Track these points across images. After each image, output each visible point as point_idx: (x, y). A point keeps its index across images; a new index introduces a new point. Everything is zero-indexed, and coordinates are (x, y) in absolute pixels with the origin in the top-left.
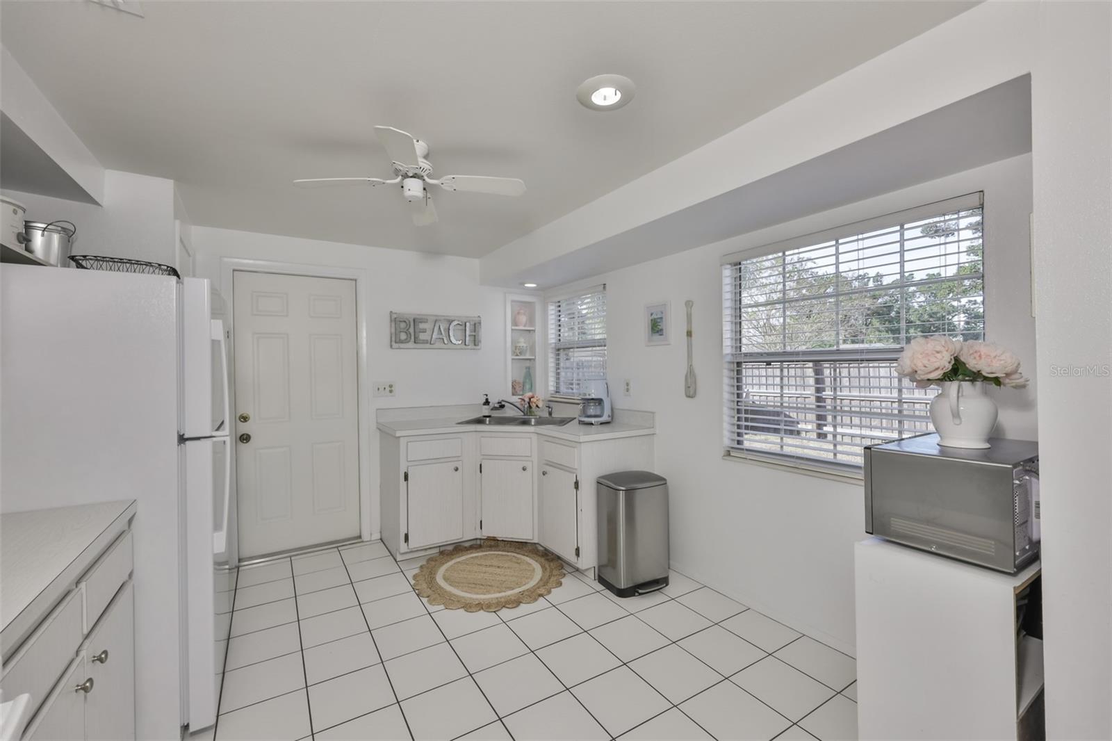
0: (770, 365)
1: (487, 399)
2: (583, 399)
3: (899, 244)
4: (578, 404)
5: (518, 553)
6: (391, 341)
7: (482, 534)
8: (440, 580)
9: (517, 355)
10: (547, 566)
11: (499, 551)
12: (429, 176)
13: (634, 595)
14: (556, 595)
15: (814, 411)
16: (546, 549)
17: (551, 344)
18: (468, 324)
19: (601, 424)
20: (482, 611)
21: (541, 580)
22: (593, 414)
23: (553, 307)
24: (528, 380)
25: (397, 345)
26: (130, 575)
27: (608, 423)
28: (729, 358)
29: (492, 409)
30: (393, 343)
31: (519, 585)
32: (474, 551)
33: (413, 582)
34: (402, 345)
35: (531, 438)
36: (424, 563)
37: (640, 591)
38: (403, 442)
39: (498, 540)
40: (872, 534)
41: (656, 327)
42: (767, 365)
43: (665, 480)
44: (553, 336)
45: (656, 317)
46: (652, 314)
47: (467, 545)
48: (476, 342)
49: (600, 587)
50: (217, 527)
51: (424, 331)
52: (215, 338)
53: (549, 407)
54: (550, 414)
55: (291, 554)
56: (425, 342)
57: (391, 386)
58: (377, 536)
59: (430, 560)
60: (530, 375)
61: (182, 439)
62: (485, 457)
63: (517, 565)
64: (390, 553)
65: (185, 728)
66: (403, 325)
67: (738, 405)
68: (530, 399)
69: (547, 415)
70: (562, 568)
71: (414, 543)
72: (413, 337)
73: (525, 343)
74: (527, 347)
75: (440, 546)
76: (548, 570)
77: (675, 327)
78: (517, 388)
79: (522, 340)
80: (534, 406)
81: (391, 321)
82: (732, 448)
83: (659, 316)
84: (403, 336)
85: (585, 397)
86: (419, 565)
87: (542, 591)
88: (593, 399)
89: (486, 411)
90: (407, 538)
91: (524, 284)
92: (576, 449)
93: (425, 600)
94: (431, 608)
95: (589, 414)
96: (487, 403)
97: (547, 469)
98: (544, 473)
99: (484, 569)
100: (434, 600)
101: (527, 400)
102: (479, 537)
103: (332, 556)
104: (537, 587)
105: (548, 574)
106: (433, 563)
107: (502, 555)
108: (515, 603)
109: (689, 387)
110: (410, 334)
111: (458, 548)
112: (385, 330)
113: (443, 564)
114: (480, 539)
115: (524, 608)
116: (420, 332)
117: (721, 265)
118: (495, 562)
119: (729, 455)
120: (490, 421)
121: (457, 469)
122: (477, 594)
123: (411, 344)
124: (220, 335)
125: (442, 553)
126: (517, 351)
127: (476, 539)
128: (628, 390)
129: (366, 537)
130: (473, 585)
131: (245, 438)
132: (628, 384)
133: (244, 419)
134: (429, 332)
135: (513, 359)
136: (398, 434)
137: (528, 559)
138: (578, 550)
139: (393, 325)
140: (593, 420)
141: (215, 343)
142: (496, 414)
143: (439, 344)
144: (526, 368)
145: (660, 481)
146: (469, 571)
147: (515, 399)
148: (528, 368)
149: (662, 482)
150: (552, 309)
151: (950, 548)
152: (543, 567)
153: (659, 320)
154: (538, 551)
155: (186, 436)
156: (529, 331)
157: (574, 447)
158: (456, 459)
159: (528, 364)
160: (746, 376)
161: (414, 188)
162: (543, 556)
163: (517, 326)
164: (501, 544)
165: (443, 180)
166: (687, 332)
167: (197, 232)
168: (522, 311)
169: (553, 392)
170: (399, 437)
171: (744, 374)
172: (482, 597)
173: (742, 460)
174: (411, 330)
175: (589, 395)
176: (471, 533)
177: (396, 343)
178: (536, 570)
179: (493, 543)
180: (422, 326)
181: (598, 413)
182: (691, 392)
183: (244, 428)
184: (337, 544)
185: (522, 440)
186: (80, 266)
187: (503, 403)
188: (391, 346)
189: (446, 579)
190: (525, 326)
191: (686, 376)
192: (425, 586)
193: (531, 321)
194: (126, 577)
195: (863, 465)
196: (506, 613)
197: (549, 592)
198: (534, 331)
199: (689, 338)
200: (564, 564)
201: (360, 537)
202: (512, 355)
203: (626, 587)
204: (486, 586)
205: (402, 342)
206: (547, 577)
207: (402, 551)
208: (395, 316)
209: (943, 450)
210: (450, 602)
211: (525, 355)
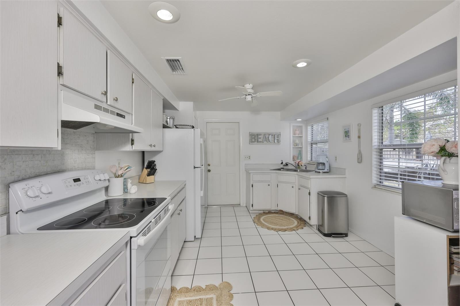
0: (395, 150)
1: (282, 162)
2: (317, 163)
3: (424, 102)
4: (315, 165)
5: (290, 217)
6: (250, 142)
7: (278, 208)
8: (261, 220)
9: (295, 146)
10: (300, 222)
11: (284, 215)
12: (253, 94)
13: (330, 237)
14: (300, 231)
15: (398, 169)
16: (301, 218)
17: (309, 142)
18: (276, 135)
19: (324, 172)
20: (273, 230)
21: (296, 226)
22: (321, 168)
23: (310, 127)
24: (299, 156)
25: (251, 143)
26: (185, 197)
27: (328, 172)
28: (376, 147)
29: (283, 166)
30: (250, 143)
31: (287, 226)
32: (275, 214)
33: (253, 219)
34: (253, 143)
35: (295, 176)
36: (258, 214)
37: (333, 236)
38: (251, 174)
39: (284, 212)
40: (404, 214)
41: (347, 134)
42: (394, 150)
43: (346, 195)
44: (310, 138)
45: (346, 130)
46: (345, 130)
47: (273, 212)
48: (278, 141)
49: (317, 232)
50: (201, 190)
51: (260, 138)
52: (201, 143)
53: (305, 166)
54: (306, 168)
55: (221, 206)
56: (261, 142)
57: (249, 157)
58: (245, 205)
59: (260, 214)
60: (301, 153)
61: (195, 168)
62: (279, 182)
63: (288, 220)
64: (248, 210)
65: (195, 237)
66: (253, 136)
67: (380, 167)
68: (299, 163)
69: (305, 169)
70: (305, 224)
71: (254, 208)
72: (256, 140)
73: (298, 141)
74: (299, 143)
75: (263, 210)
76: (300, 223)
77: (354, 134)
78: (295, 158)
79: (297, 140)
80: (300, 165)
81: (250, 135)
82: (378, 184)
83: (347, 130)
84: (253, 140)
85: (318, 162)
86: (256, 215)
87: (295, 229)
88: (321, 163)
89: (282, 166)
90: (252, 206)
91: (296, 119)
92: (309, 181)
93: (256, 224)
94: (257, 227)
95: (319, 168)
96: (282, 163)
97: (300, 187)
98: (299, 189)
99: (277, 219)
100: (259, 225)
101: (297, 163)
102: (277, 209)
103: (231, 209)
104: (294, 227)
105: (299, 225)
106: (261, 215)
107: (284, 217)
108: (285, 230)
109: (359, 159)
110: (256, 139)
111: (270, 212)
112: (248, 138)
113: (264, 216)
114: (278, 210)
115: (287, 232)
116: (259, 139)
117: (372, 109)
118: (281, 218)
119: (375, 187)
120: (283, 170)
121: (269, 185)
122: (272, 225)
123: (256, 143)
124: (202, 142)
125: (264, 213)
126: (296, 144)
127: (276, 210)
128: (336, 160)
129: (241, 205)
130: (272, 223)
131: (209, 171)
132: (336, 158)
133: (209, 165)
134: (262, 139)
135: (293, 148)
136: (250, 172)
137: (293, 219)
138: (310, 217)
139: (250, 136)
140: (321, 171)
141: (201, 144)
142: (285, 167)
143: (265, 142)
144: (299, 151)
145: (345, 195)
146: (272, 219)
147: (293, 163)
148: (300, 151)
149: (346, 196)
150: (309, 128)
151: (430, 221)
152: (298, 223)
153: (348, 132)
154: (298, 217)
155: (195, 167)
156: (301, 137)
157: (309, 180)
158: (269, 182)
159: (300, 149)
160: (385, 155)
161: (249, 98)
162: (299, 219)
163: (295, 135)
164: (285, 213)
165: (257, 94)
166: (358, 137)
167: (198, 113)
168: (297, 129)
169: (310, 160)
170: (250, 173)
171: (384, 153)
172: (274, 227)
173: (380, 190)
174: (256, 138)
175: (319, 161)
176: (274, 208)
177: (251, 142)
178: (295, 222)
179: (282, 212)
180: (260, 136)
181: (323, 168)
182: (360, 160)
183: (209, 168)
184: (233, 206)
185: (292, 177)
186: (177, 128)
187: (288, 164)
188: (250, 144)
189: (263, 220)
190: (298, 135)
191: (358, 154)
192: (256, 220)
193: (301, 133)
194: (184, 198)
195: (401, 188)
196: (280, 232)
197: (298, 230)
198: (302, 137)
199: (359, 139)
200: (306, 223)
201: (240, 204)
202: (293, 146)
203: (327, 233)
204: (276, 224)
205: (253, 142)
206: (298, 226)
207: (251, 209)
208: (250, 134)
209: (444, 185)
210: (263, 226)
211: (298, 146)
